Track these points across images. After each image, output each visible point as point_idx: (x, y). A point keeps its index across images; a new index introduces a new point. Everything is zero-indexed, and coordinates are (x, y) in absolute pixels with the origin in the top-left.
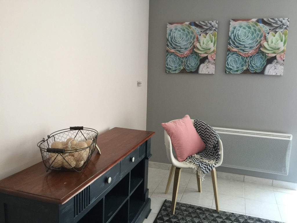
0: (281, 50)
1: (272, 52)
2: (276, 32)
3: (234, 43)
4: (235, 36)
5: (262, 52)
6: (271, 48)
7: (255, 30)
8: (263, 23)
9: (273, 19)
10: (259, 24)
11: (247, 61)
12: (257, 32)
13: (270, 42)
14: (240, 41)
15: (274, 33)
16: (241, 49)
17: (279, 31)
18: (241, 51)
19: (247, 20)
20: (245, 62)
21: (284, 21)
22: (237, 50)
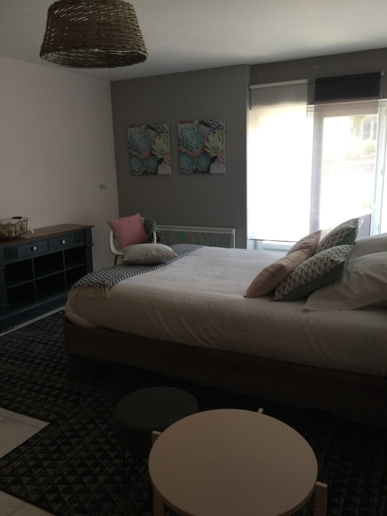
0: (221, 149)
1: (213, 152)
2: (215, 133)
3: (183, 144)
4: (183, 138)
5: (206, 152)
6: (212, 147)
7: (198, 132)
8: (204, 125)
9: (211, 121)
10: (201, 125)
11: (195, 161)
12: (201, 134)
13: (211, 143)
14: (188, 142)
15: (213, 134)
16: (189, 150)
17: (217, 131)
18: (189, 152)
19: (191, 122)
20: (194, 162)
21: (220, 122)
22: (186, 151)
